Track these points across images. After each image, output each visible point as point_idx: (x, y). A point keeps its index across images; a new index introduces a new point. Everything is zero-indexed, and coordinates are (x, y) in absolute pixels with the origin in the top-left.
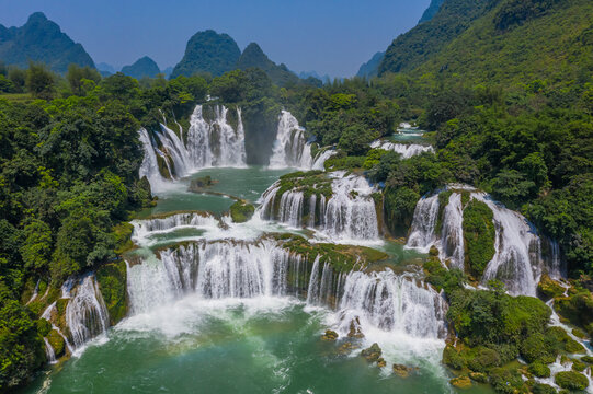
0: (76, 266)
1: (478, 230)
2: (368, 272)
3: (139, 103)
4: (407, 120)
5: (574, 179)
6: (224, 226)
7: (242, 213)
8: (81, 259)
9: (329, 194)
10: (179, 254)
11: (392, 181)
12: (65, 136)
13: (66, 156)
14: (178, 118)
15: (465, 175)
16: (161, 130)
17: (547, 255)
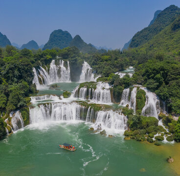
0: (15, 107)
1: (140, 98)
2: (105, 111)
3: (33, 59)
4: (132, 66)
5: (170, 82)
6: (60, 99)
7: (67, 95)
8: (16, 105)
9: (95, 88)
10: (46, 106)
11: (115, 83)
12: (10, 69)
13: (11, 75)
14: (46, 64)
15: (140, 82)
16: (40, 68)
17: (162, 106)
